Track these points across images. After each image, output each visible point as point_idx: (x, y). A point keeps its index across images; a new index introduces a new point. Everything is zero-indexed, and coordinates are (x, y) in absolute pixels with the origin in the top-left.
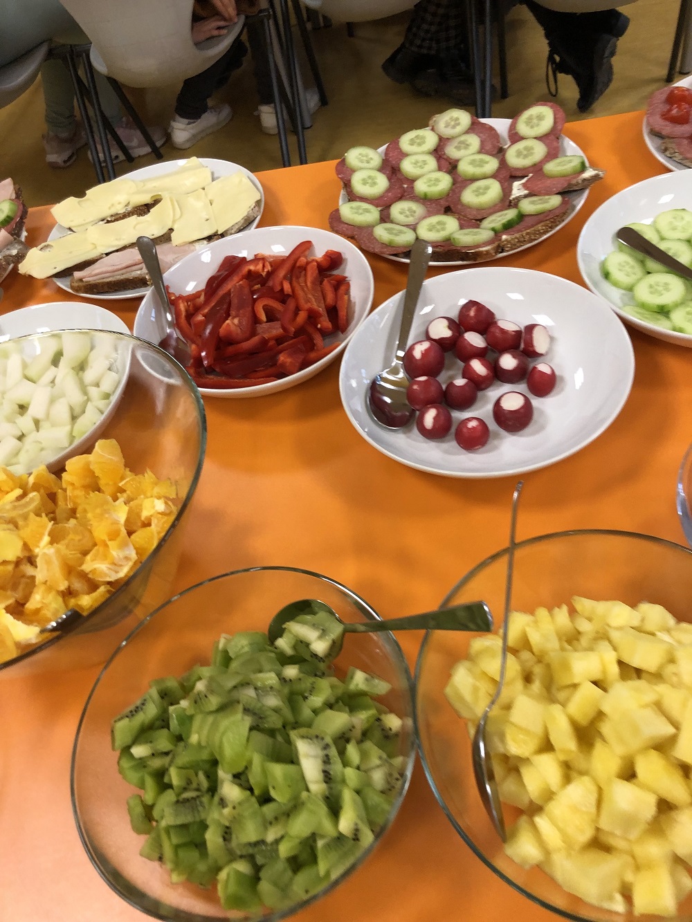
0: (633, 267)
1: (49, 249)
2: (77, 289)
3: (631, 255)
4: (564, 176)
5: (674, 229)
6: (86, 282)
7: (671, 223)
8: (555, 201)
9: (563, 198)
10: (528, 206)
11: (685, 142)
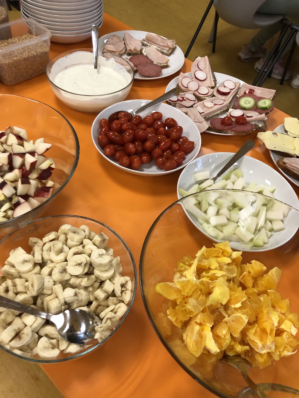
1: (275, 136)
2: (280, 166)
6: (286, 166)
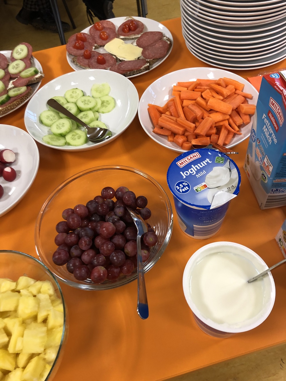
0: (54, 117)
3: (54, 111)
4: (27, 77)
5: (72, 97)
7: (71, 95)
8: (23, 89)
9: (27, 88)
10: (12, 93)
11: (81, 58)
